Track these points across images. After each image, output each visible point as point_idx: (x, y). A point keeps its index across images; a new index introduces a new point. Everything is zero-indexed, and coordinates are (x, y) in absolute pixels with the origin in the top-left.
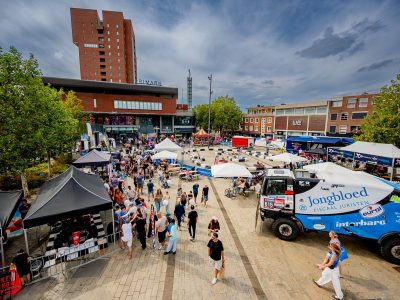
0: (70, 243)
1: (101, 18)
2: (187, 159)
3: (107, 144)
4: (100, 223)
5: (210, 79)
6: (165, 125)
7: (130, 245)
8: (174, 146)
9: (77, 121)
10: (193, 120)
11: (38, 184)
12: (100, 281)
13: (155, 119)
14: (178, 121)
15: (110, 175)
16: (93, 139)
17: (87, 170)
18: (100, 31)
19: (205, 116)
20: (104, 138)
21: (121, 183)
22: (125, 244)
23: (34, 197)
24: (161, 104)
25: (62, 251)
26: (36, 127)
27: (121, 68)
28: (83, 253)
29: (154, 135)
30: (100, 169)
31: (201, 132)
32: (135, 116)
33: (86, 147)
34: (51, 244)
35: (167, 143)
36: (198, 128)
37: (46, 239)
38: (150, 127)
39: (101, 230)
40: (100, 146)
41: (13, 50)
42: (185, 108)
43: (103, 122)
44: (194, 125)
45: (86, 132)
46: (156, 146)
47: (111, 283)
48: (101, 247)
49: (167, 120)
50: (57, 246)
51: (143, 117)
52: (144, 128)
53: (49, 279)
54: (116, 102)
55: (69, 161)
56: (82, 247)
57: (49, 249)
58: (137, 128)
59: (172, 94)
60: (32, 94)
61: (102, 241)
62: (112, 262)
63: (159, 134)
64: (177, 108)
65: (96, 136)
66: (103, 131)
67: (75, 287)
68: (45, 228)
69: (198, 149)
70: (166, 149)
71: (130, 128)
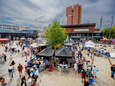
0: (62, 64)
1: (73, 8)
2: (97, 48)
3: (71, 41)
4: (69, 61)
5: (113, 17)
6: (89, 36)
7: (76, 70)
8: (93, 43)
9: (65, 35)
10: (101, 34)
11: (57, 49)
12: (68, 76)
13: (86, 34)
14: (95, 34)
15: (72, 49)
16: (68, 40)
17: (66, 47)
18: (72, 11)
19: (108, 33)
20: (71, 39)
21: (74, 52)
22: (75, 69)
23: (57, 51)
24: (88, 29)
25: (61, 65)
26: (58, 37)
27: (77, 20)
28: (65, 67)
29: (85, 39)
30: (69, 47)
31: (105, 39)
32: (79, 33)
33: (67, 42)
34: (59, 62)
35: (90, 42)
36: (103, 37)
37: (58, 61)
38: (84, 36)
39: (69, 63)
40: (70, 41)
41: (56, 21)
42: (98, 30)
43: (71, 35)
44: (101, 36)
45: (67, 38)
46: (86, 43)
47: (70, 78)
48: (69, 67)
49: (90, 34)
50: (60, 63)
51: (82, 34)
52: (82, 37)
53: (58, 70)
54: (75, 30)
55: (63, 45)
56: (65, 66)
57: (58, 63)
58: (80, 37)
59: (93, 25)
60: (58, 29)
61: (69, 66)
62: (71, 72)
63: (87, 39)
64: (95, 30)
65: (69, 39)
66: (71, 37)
67: (63, 74)
68: (58, 59)
69: (103, 45)
70: (90, 44)
71: (78, 37)
